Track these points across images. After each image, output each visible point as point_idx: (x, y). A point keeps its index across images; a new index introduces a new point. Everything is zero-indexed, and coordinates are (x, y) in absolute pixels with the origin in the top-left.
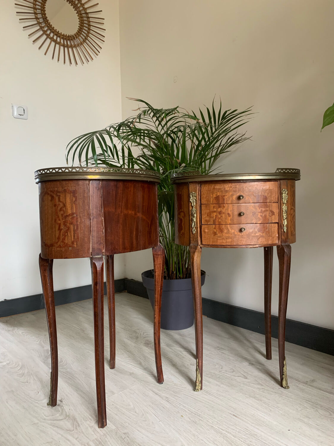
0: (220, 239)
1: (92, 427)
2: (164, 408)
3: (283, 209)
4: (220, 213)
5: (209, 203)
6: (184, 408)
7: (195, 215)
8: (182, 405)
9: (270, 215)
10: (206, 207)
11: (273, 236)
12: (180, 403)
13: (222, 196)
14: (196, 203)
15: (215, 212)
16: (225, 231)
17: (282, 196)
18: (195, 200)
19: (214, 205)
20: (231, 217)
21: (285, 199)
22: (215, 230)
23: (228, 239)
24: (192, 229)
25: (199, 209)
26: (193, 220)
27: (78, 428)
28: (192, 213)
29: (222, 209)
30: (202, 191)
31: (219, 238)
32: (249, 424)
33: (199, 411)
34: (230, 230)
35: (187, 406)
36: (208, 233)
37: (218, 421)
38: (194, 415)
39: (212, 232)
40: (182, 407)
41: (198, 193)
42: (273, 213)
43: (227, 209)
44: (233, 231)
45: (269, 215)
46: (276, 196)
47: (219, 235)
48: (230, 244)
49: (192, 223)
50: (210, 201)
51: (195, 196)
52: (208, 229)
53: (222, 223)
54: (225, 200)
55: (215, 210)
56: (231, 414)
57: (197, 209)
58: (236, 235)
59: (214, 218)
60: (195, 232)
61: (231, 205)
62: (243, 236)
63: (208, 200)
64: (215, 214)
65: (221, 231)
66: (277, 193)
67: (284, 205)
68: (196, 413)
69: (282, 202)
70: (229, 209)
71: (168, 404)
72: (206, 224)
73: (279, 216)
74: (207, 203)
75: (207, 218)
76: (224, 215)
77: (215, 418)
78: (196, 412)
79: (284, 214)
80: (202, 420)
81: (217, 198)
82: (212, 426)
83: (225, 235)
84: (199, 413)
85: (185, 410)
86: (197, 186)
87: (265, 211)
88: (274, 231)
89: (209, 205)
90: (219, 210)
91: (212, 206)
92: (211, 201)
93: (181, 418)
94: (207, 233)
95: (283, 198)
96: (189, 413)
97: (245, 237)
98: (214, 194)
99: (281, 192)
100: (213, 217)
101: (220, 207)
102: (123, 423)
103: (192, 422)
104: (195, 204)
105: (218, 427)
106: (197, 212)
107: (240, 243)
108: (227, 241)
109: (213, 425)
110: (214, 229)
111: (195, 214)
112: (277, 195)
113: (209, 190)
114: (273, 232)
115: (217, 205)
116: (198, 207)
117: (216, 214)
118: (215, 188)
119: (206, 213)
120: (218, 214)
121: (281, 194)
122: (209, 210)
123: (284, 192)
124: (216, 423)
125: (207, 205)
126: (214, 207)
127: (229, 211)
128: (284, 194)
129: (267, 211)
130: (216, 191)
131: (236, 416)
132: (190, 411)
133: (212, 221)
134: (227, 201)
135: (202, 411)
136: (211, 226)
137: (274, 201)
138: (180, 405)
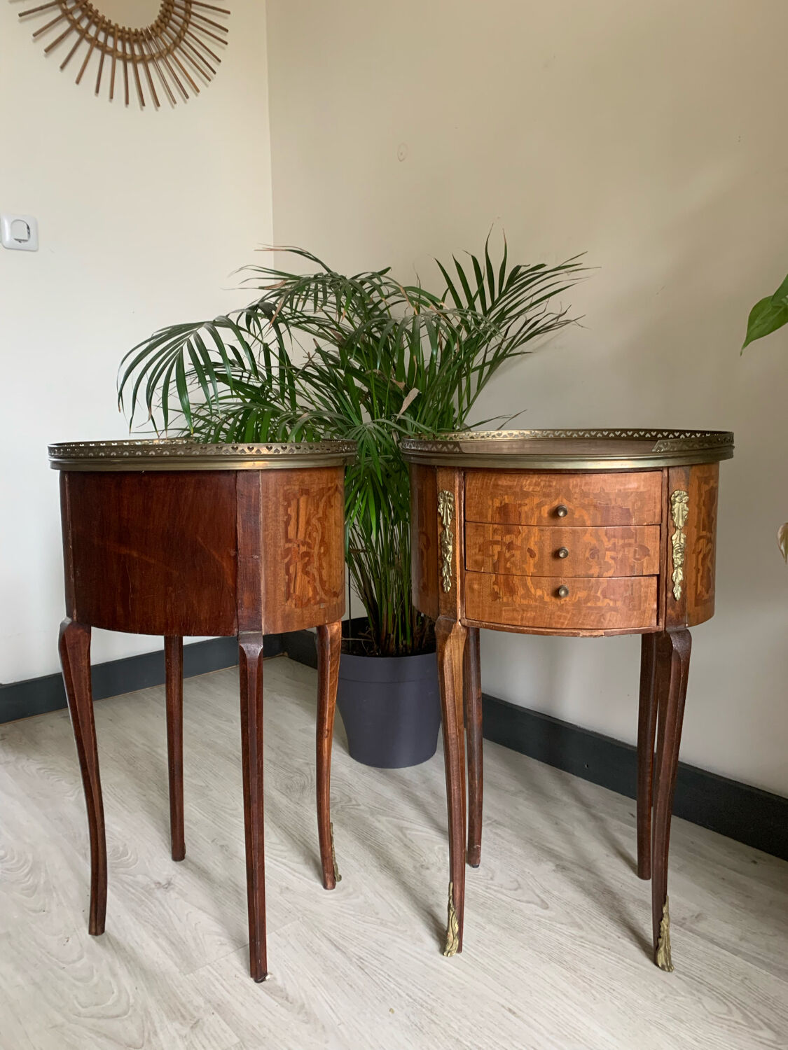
0: (508, 610)
1: (185, 1037)
2: (351, 986)
3: (674, 542)
4: (510, 546)
5: (485, 520)
6: (398, 990)
7: (450, 548)
8: (394, 979)
9: (637, 557)
10: (477, 529)
11: (642, 608)
12: (388, 975)
13: (515, 506)
14: (453, 519)
15: (497, 543)
16: (521, 591)
17: (672, 510)
18: (450, 510)
19: (496, 526)
20: (537, 558)
21: (678, 517)
22: (496, 588)
23: (527, 611)
24: (443, 580)
25: (461, 533)
26: (445, 558)
27: (153, 1040)
28: (444, 542)
29: (513, 536)
30: (467, 488)
31: (504, 608)
32: (542, 1034)
33: (432, 996)
34: (533, 591)
35: (404, 983)
36: (479, 592)
37: (473, 1027)
38: (419, 1007)
39: (488, 591)
40: (392, 986)
41: (457, 494)
42: (645, 552)
43: (527, 539)
44: (539, 593)
45: (635, 556)
46: (655, 507)
47: (505, 600)
48: (531, 624)
49: (443, 566)
50: (487, 517)
51: (450, 501)
52: (480, 584)
53: (514, 573)
54: (523, 516)
55: (498, 538)
56: (503, 1006)
57: (454, 533)
58: (547, 602)
59: (496, 557)
60: (449, 588)
61: (537, 528)
62: (564, 606)
63: (481, 514)
64: (497, 548)
65: (511, 591)
66: (658, 501)
67: (678, 532)
68: (424, 1003)
69: (671, 524)
70: (533, 538)
71: (362, 976)
72: (476, 570)
73: (661, 558)
74: (478, 520)
75: (479, 558)
76: (519, 552)
77: (466, 1017)
78: (424, 1001)
79: (674, 556)
80: (438, 1022)
81: (504, 510)
82: (457, 1040)
83: (519, 600)
84: (430, 1002)
85: (398, 994)
86: (456, 476)
87: (623, 546)
88: (646, 597)
89: (484, 527)
90: (508, 539)
91: (491, 529)
92: (489, 516)
93: (389, 1016)
94: (476, 593)
95: (672, 515)
96: (409, 1002)
97: (570, 608)
98: (495, 500)
99: (669, 499)
100: (493, 556)
101: (509, 532)
102: (257, 1028)
103: (414, 1027)
104: (449, 520)
105: (471, 1042)
106: (454, 540)
107: (557, 623)
108: (524, 615)
109: (461, 1036)
110: (494, 584)
111: (449, 544)
112: (659, 506)
113: (484, 486)
114: (643, 599)
115: (503, 527)
116: (458, 528)
117: (499, 549)
118: (498, 485)
119: (475, 544)
120: (504, 548)
121: (670, 503)
122: (484, 537)
123: (677, 499)
124: (468, 1031)
125: (479, 526)
126: (495, 531)
127: (532, 543)
128: (677, 504)
129: (630, 545)
130: (502, 492)
131: (514, 1013)
132: (410, 997)
133: (491, 565)
134: (527, 517)
135: (439, 998)
136: (487, 575)
137: (651, 520)
138: (388, 980)
